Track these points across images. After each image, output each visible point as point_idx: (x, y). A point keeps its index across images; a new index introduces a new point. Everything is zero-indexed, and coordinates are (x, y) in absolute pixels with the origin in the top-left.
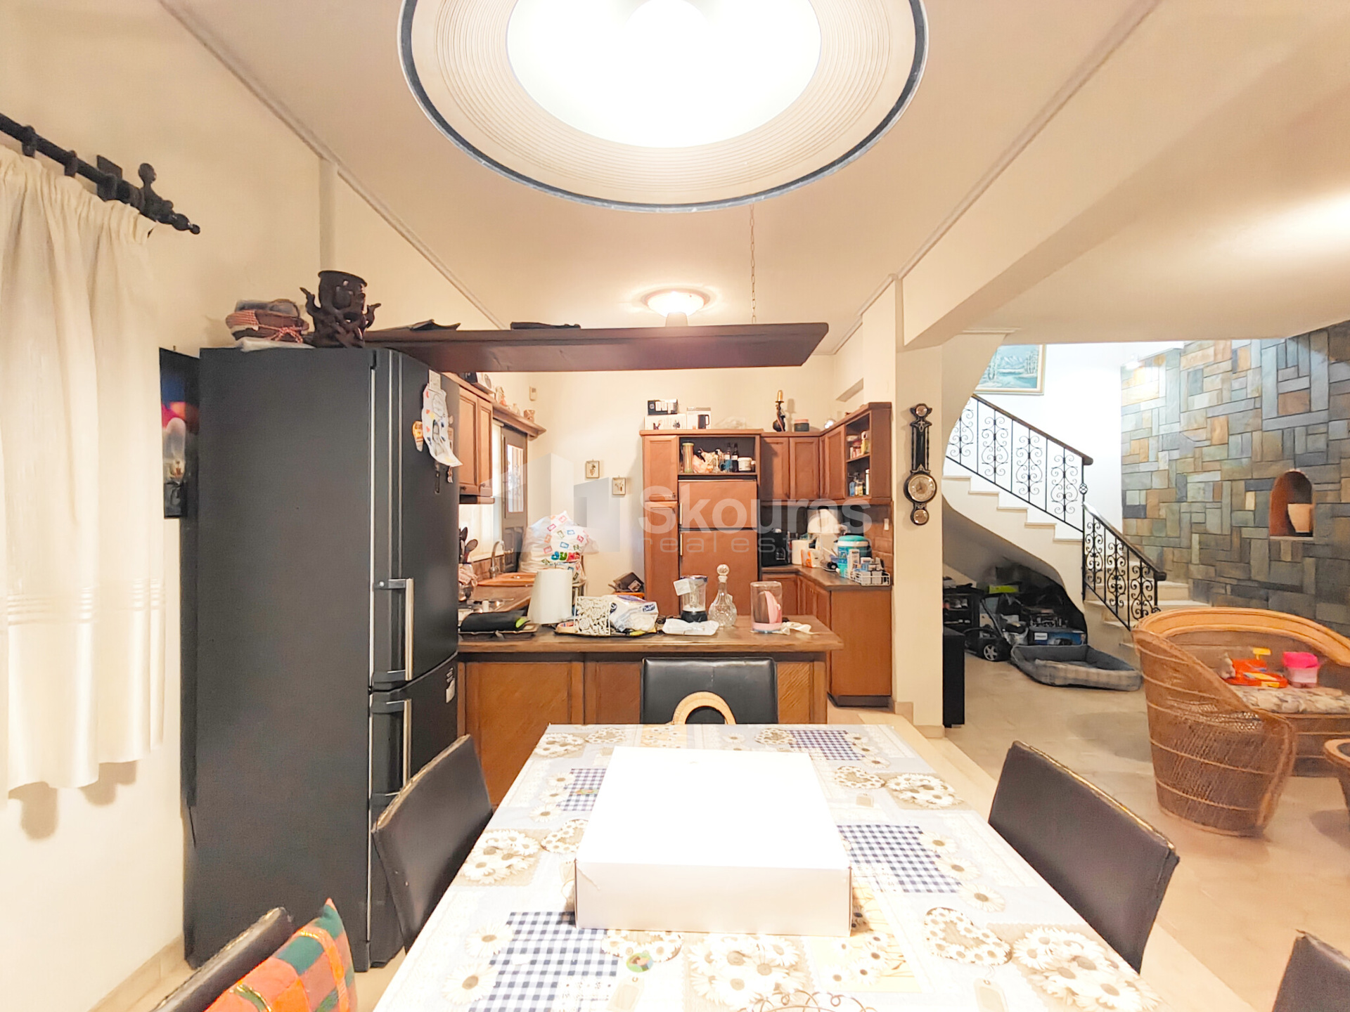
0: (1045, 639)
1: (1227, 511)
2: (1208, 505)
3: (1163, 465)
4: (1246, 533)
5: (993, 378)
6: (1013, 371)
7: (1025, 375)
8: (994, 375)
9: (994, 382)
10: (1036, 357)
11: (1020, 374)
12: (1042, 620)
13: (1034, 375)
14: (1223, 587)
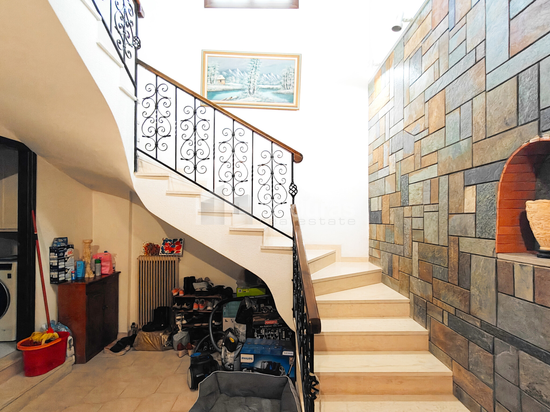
0: (252, 361)
1: (444, 214)
2: (427, 208)
3: (392, 169)
4: (466, 245)
5: (253, 93)
6: (271, 87)
7: (282, 91)
8: (254, 90)
9: (254, 97)
10: (293, 74)
11: (277, 89)
12: (266, 332)
13: (291, 91)
14: (439, 313)
